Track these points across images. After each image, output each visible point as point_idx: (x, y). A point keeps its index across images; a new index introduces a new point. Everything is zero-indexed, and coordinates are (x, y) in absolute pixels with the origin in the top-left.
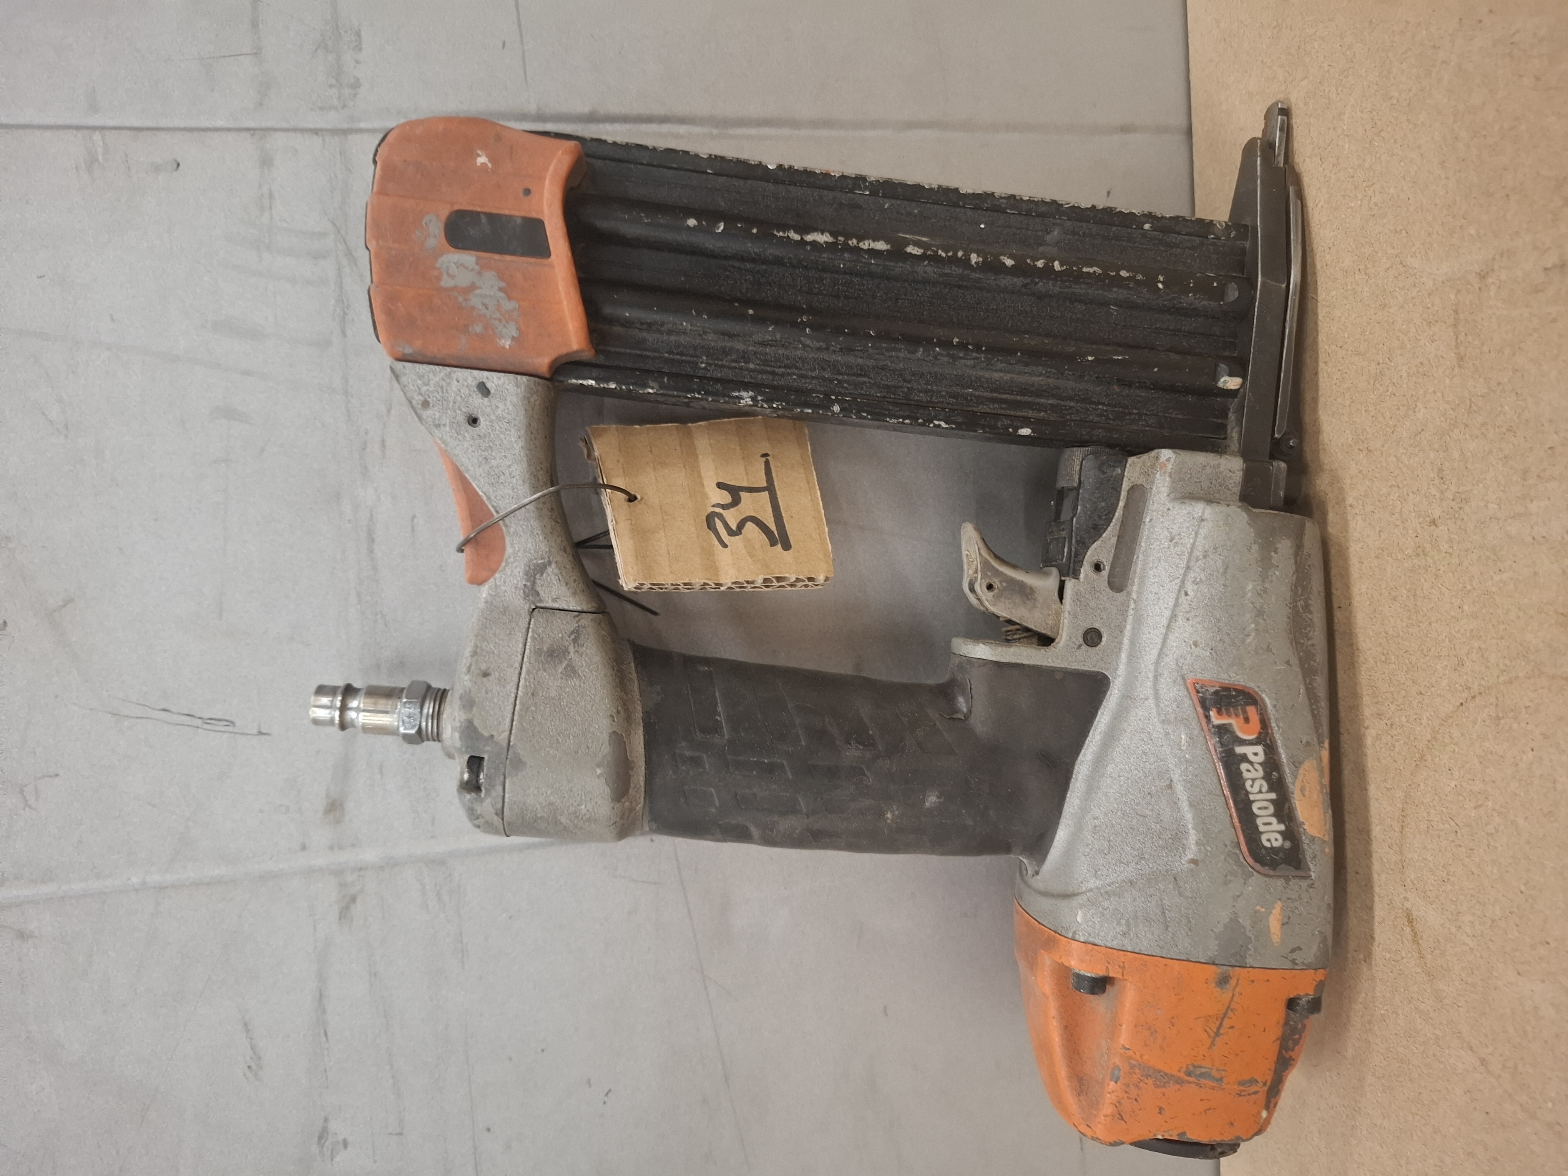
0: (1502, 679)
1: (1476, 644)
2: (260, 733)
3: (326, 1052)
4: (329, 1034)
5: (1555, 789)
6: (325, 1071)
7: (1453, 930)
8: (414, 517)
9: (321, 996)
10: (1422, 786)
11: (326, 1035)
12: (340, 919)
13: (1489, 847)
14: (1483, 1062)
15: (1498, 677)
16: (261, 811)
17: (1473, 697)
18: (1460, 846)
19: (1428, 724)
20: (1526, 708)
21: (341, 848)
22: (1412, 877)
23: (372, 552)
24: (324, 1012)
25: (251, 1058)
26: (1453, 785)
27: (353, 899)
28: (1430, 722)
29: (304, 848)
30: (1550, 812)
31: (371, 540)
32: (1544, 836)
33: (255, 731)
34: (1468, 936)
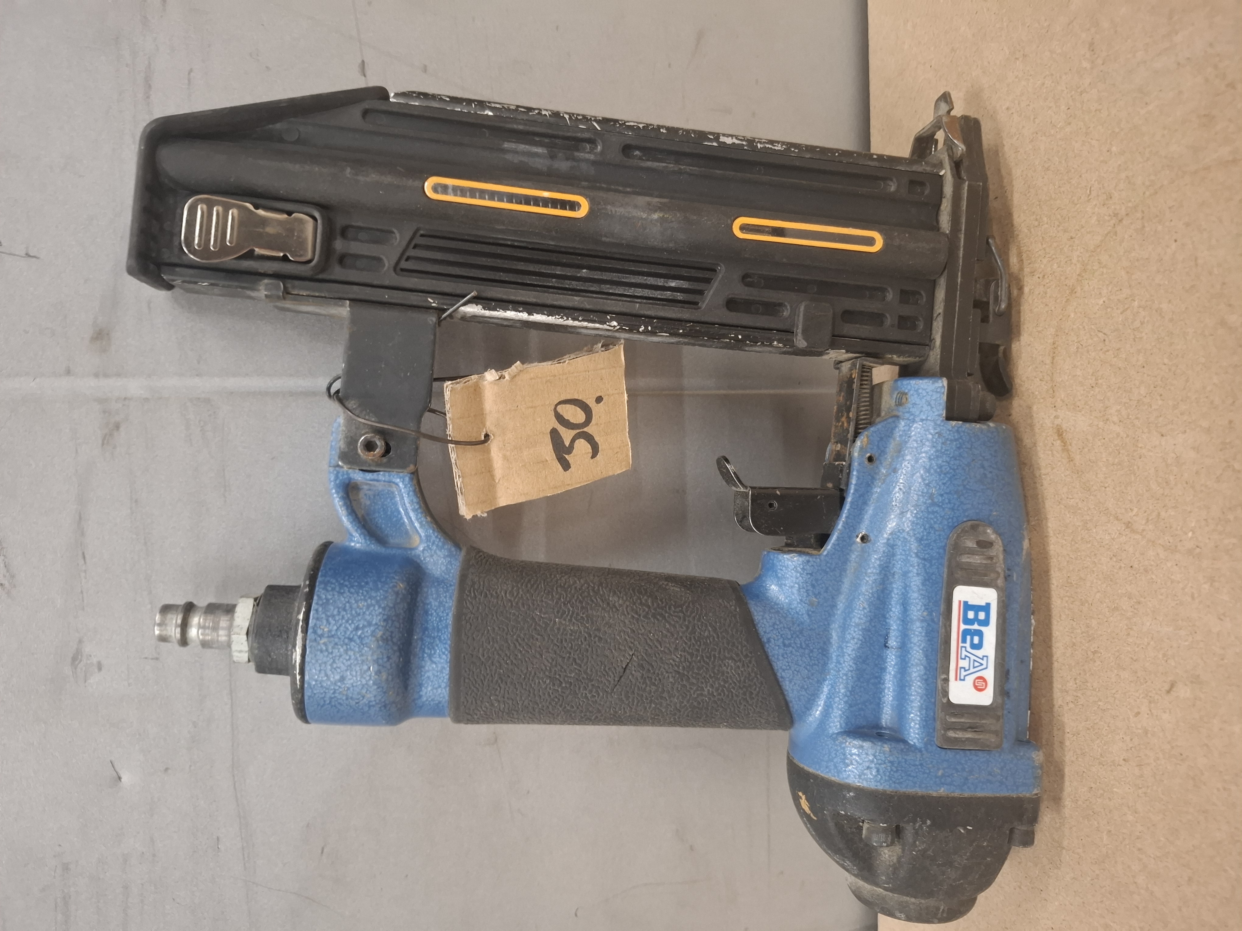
0: (1148, 193)
1: (1123, 175)
2: (28, 255)
3: (83, 574)
4: (87, 556)
5: (1197, 265)
6: (82, 592)
7: (1101, 424)
8: (191, 71)
9: (80, 518)
10: (1072, 315)
11: (84, 558)
12: (103, 444)
13: (1135, 341)
14: (1128, 525)
15: (1144, 193)
16: (26, 332)
17: (1121, 221)
18: (1108, 351)
19: (1078, 261)
20: (1170, 208)
21: (106, 376)
22: (1063, 396)
23: (148, 97)
24: (83, 534)
25: (4, 576)
26: (1101, 302)
27: (117, 427)
28: (1080, 259)
29: (68, 372)
30: (1193, 286)
31: (148, 85)
32: (1186, 308)
33: (23, 253)
34: (1115, 424)
